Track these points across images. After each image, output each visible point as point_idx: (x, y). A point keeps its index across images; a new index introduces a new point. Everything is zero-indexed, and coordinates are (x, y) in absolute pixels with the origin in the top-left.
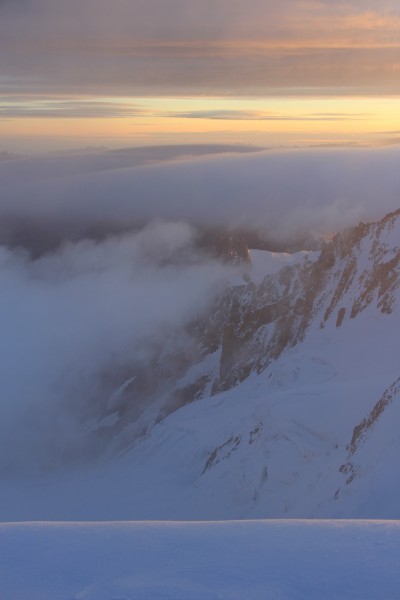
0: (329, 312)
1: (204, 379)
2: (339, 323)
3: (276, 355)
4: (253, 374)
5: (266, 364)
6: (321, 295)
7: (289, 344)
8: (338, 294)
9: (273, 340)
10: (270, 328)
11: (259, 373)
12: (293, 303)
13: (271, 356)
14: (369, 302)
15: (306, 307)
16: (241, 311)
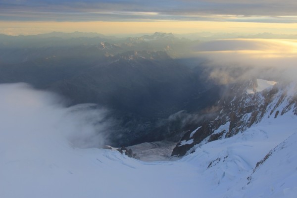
0: (272, 111)
1: (223, 132)
2: (275, 117)
3: (249, 126)
4: (240, 132)
5: (245, 129)
6: (271, 104)
7: (255, 122)
8: (278, 105)
9: (249, 120)
10: (249, 115)
11: (242, 132)
12: (259, 106)
13: (247, 126)
14: (289, 109)
15: (264, 108)
16: (245, 105)
